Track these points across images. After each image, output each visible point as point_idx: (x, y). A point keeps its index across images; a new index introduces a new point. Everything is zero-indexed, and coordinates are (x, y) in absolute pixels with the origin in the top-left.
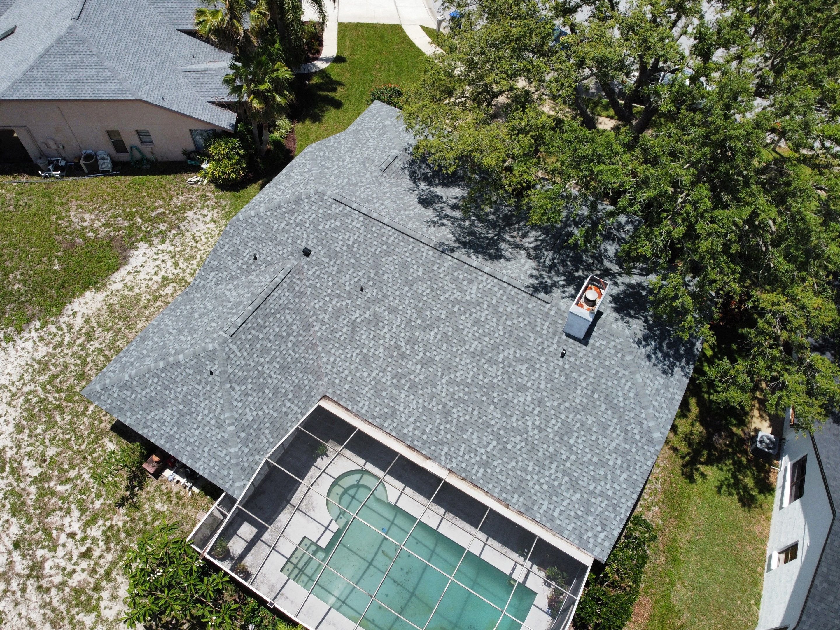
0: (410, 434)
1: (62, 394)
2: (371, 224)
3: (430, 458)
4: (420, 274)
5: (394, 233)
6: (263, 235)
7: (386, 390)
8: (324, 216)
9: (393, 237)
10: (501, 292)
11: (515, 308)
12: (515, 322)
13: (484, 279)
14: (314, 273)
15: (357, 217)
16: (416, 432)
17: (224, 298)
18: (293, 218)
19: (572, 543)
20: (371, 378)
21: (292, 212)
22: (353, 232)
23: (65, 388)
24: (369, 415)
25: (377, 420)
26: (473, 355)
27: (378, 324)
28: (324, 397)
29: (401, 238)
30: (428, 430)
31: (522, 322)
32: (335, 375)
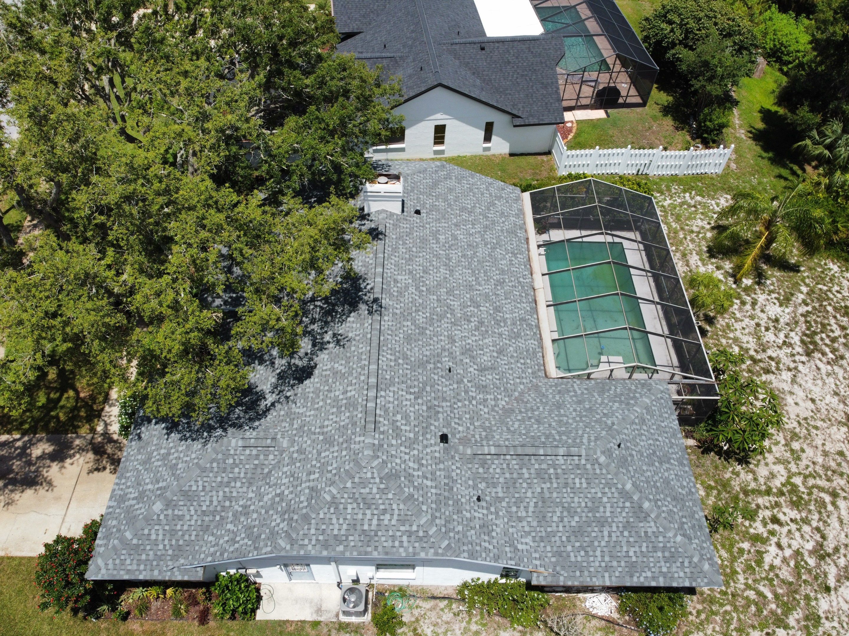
2: (384, 381)
4: (409, 323)
5: (383, 356)
8: (398, 436)
9: (387, 355)
10: (393, 257)
11: (401, 247)
12: (411, 245)
14: (459, 424)
15: (382, 399)
18: (416, 473)
20: (511, 343)
21: (409, 477)
22: (400, 398)
26: (451, 271)
27: (469, 350)
28: (547, 376)
30: (518, 293)
31: (409, 240)
32: (527, 374)
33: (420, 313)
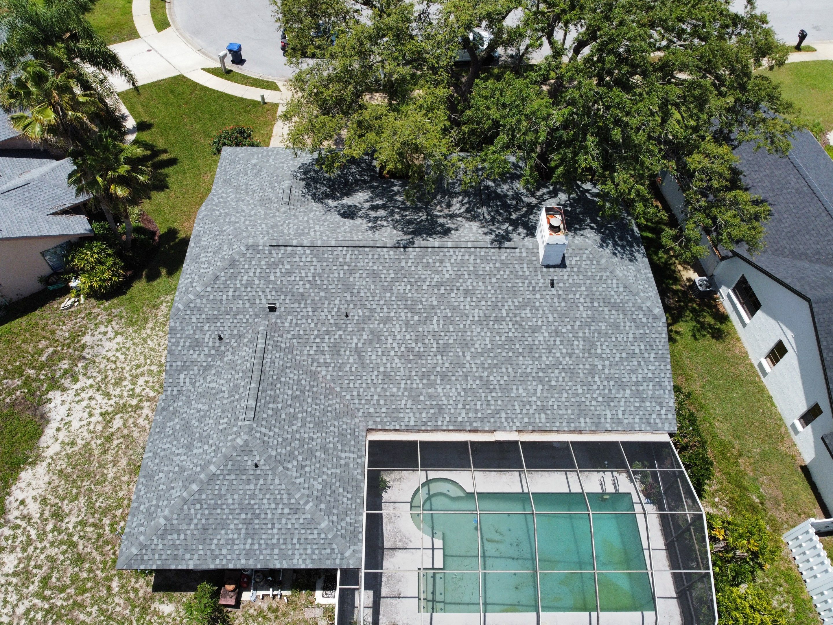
0: (466, 419)
1: (69, 591)
2: (321, 252)
3: (495, 431)
4: (393, 275)
5: (347, 251)
6: (216, 313)
7: (421, 393)
8: (269, 266)
9: (349, 255)
10: (473, 257)
11: (491, 265)
12: (498, 276)
13: (452, 253)
14: (291, 323)
15: (302, 252)
16: (470, 415)
17: (214, 391)
18: (238, 282)
19: (646, 432)
20: (402, 390)
21: (234, 277)
22: (306, 267)
23: (69, 583)
24: (419, 424)
25: (429, 424)
26: (480, 323)
27: (379, 340)
28: (369, 431)
29: (356, 252)
30: (479, 407)
31: (505, 274)
32: (366, 406)
33: (409, 287)
